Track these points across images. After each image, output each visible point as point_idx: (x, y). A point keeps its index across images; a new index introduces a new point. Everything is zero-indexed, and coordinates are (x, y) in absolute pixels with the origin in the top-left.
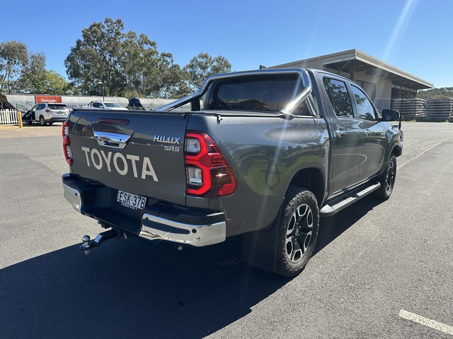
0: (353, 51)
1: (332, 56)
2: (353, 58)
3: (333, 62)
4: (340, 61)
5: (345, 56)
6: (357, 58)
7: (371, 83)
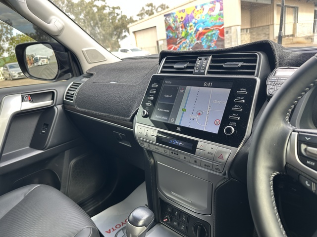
7: (293, 7)
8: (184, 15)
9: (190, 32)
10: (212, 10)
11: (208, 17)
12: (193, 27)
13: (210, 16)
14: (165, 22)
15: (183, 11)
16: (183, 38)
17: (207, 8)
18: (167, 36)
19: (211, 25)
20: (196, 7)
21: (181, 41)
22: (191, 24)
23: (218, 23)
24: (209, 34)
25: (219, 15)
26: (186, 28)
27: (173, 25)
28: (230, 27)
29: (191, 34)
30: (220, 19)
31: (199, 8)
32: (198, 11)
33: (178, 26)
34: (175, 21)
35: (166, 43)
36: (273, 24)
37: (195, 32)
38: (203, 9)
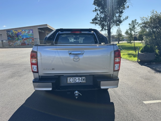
0: (46, 25)
1: (40, 26)
2: (47, 27)
3: (41, 27)
4: (43, 27)
5: (44, 26)
6: (48, 27)
8: (17, 32)
9: (20, 38)
10: (29, 32)
12: (21, 37)
13: (28, 34)
14: (7, 34)
15: (17, 31)
16: (16, 40)
17: (27, 31)
18: (8, 39)
19: (29, 37)
20: (22, 30)
21: (16, 41)
22: (20, 36)
23: (32, 37)
24: (28, 40)
25: (32, 34)
26: (18, 37)
27: (11, 35)
28: (36, 38)
29: (20, 39)
30: (32, 36)
31: (23, 31)
32: (23, 32)
33: (14, 36)
34: (12, 34)
35: (7, 41)
37: (22, 38)
38: (25, 32)
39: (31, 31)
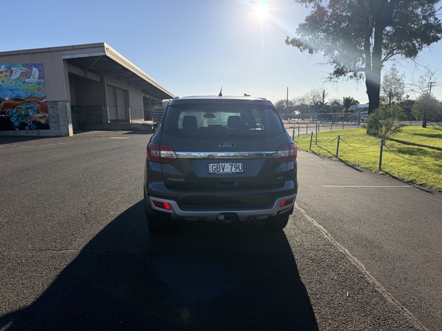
0: (102, 46)
4: (86, 55)
5: (92, 50)
7: (123, 90)
10: (27, 75)
11: (21, 84)
17: (17, 72)
19: (25, 95)
24: (23, 107)
28: (56, 102)
30: (39, 89)
31: (3, 68)
32: (2, 72)
36: (106, 105)
39: (35, 70)
